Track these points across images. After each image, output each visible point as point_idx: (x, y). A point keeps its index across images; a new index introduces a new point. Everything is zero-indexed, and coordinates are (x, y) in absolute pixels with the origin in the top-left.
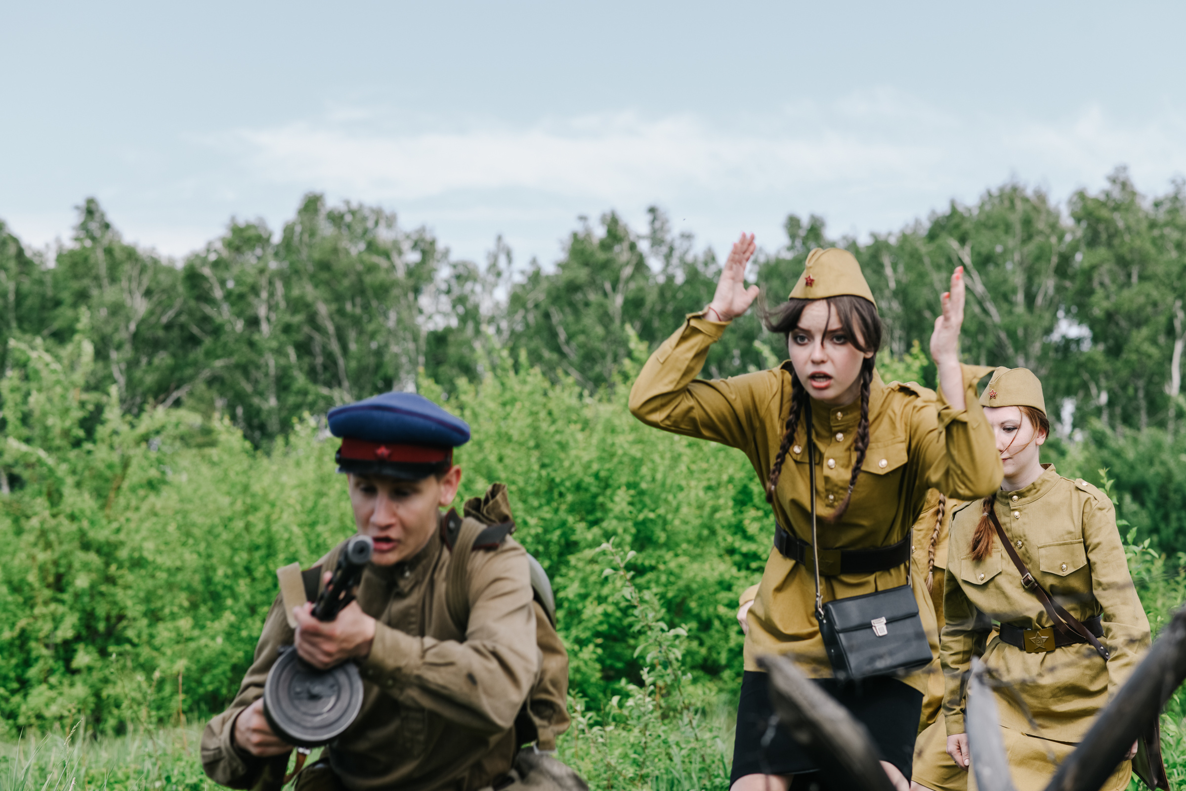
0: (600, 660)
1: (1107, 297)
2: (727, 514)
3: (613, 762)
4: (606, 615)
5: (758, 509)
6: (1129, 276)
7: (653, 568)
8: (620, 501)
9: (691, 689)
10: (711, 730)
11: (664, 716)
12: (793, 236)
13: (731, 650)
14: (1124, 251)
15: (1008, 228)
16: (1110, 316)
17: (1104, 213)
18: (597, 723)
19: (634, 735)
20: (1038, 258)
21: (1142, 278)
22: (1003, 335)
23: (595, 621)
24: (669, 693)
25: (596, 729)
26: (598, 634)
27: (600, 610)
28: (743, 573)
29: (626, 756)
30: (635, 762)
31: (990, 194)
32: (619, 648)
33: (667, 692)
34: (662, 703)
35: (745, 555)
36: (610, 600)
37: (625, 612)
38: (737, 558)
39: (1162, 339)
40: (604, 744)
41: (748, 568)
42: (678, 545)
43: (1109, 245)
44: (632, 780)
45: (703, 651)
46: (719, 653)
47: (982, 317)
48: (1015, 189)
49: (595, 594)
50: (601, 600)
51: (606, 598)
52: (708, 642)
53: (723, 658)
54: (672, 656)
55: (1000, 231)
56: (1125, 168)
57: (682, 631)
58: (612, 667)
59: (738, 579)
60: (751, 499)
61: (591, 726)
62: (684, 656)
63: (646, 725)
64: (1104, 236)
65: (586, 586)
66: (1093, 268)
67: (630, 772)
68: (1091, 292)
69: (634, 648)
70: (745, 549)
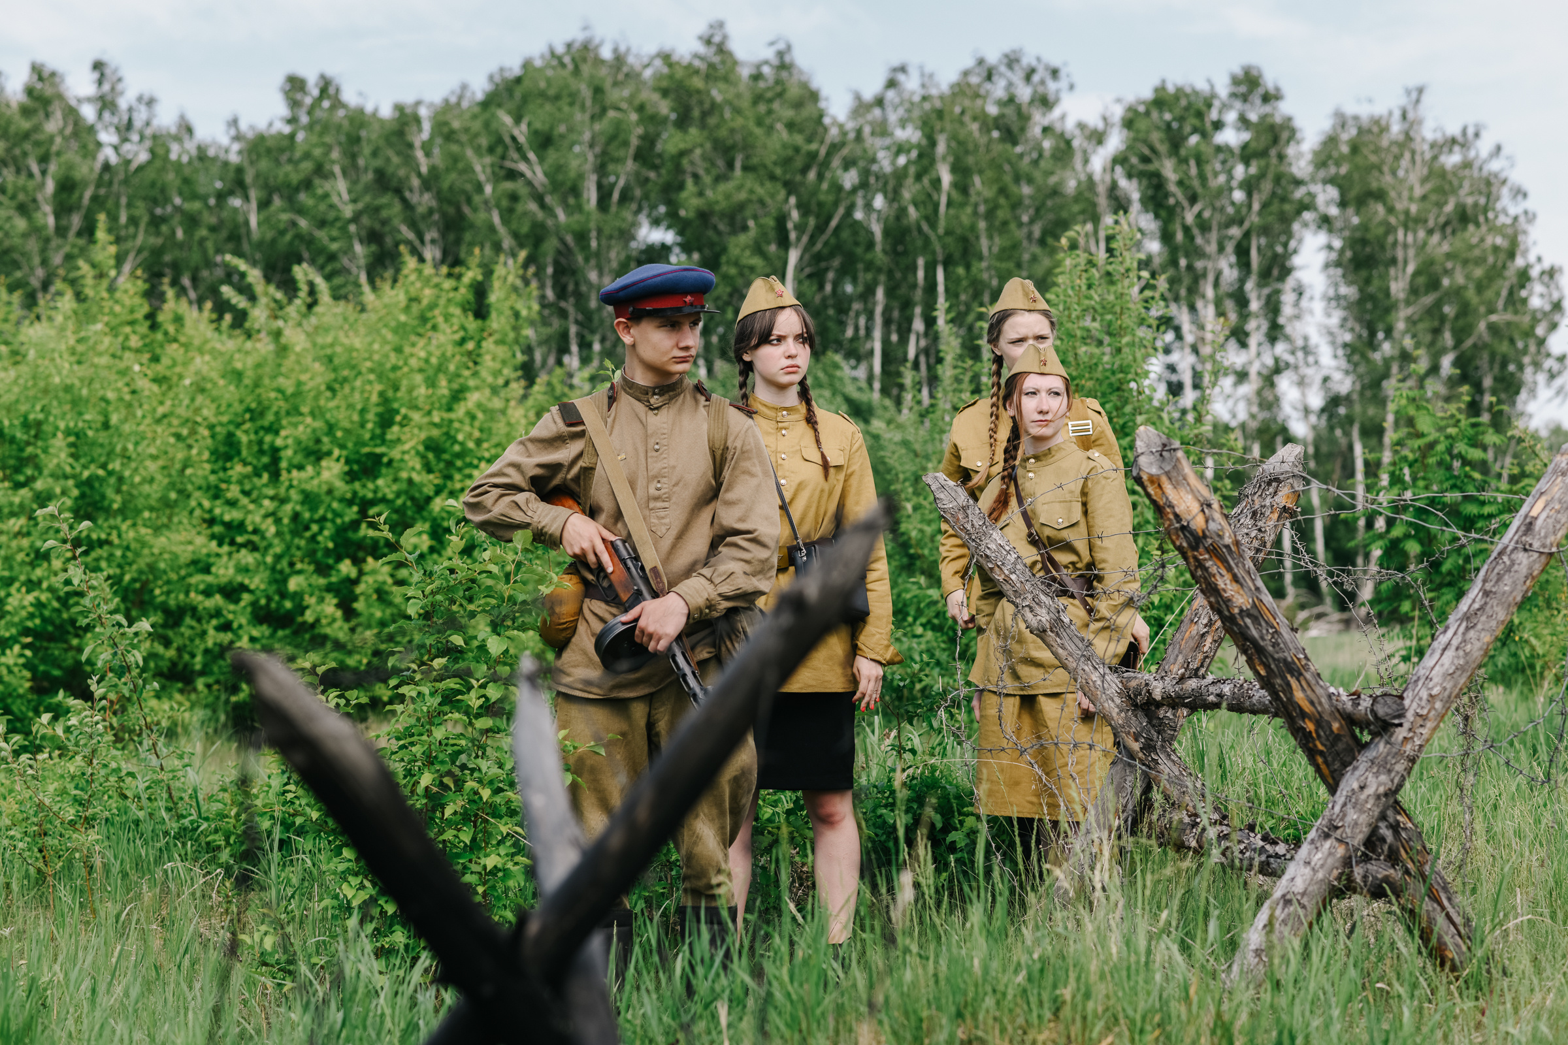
0: (28, 666)
1: (701, 194)
2: (202, 471)
3: (47, 801)
4: (39, 605)
5: (245, 464)
6: (730, 165)
7: (101, 543)
8: (58, 454)
9: (153, 703)
10: (181, 757)
11: (118, 739)
12: (294, 104)
13: (207, 651)
14: (723, 133)
15: (573, 99)
16: (704, 216)
17: (697, 83)
18: (24, 749)
19: (75, 765)
20: (612, 138)
21: (746, 168)
22: (569, 239)
23: (24, 613)
24: (124, 709)
25: (24, 757)
26: (26, 632)
27: (30, 598)
28: (226, 548)
29: (63, 792)
30: (78, 801)
31: (553, 54)
32: (56, 650)
33: (121, 706)
34: (115, 721)
35: (228, 525)
36: (45, 585)
37: (64, 601)
38: (217, 529)
39: (773, 248)
40: (34, 777)
41: (232, 543)
42: (138, 512)
43: (703, 126)
44: (72, 823)
45: (171, 653)
46: (193, 656)
47: (540, 215)
48: (586, 47)
49: (23, 578)
50: (32, 585)
51: (40, 582)
52: (177, 642)
53: (198, 662)
54: (130, 659)
55: (564, 104)
56: (721, 25)
57: (144, 625)
58: (46, 675)
59: (218, 555)
60: (239, 453)
61: (17, 753)
62: (145, 659)
63: (94, 751)
64: (696, 113)
65: (11, 568)
66: (682, 154)
67: (70, 813)
68: (681, 187)
69: (80, 650)
70: (227, 518)
